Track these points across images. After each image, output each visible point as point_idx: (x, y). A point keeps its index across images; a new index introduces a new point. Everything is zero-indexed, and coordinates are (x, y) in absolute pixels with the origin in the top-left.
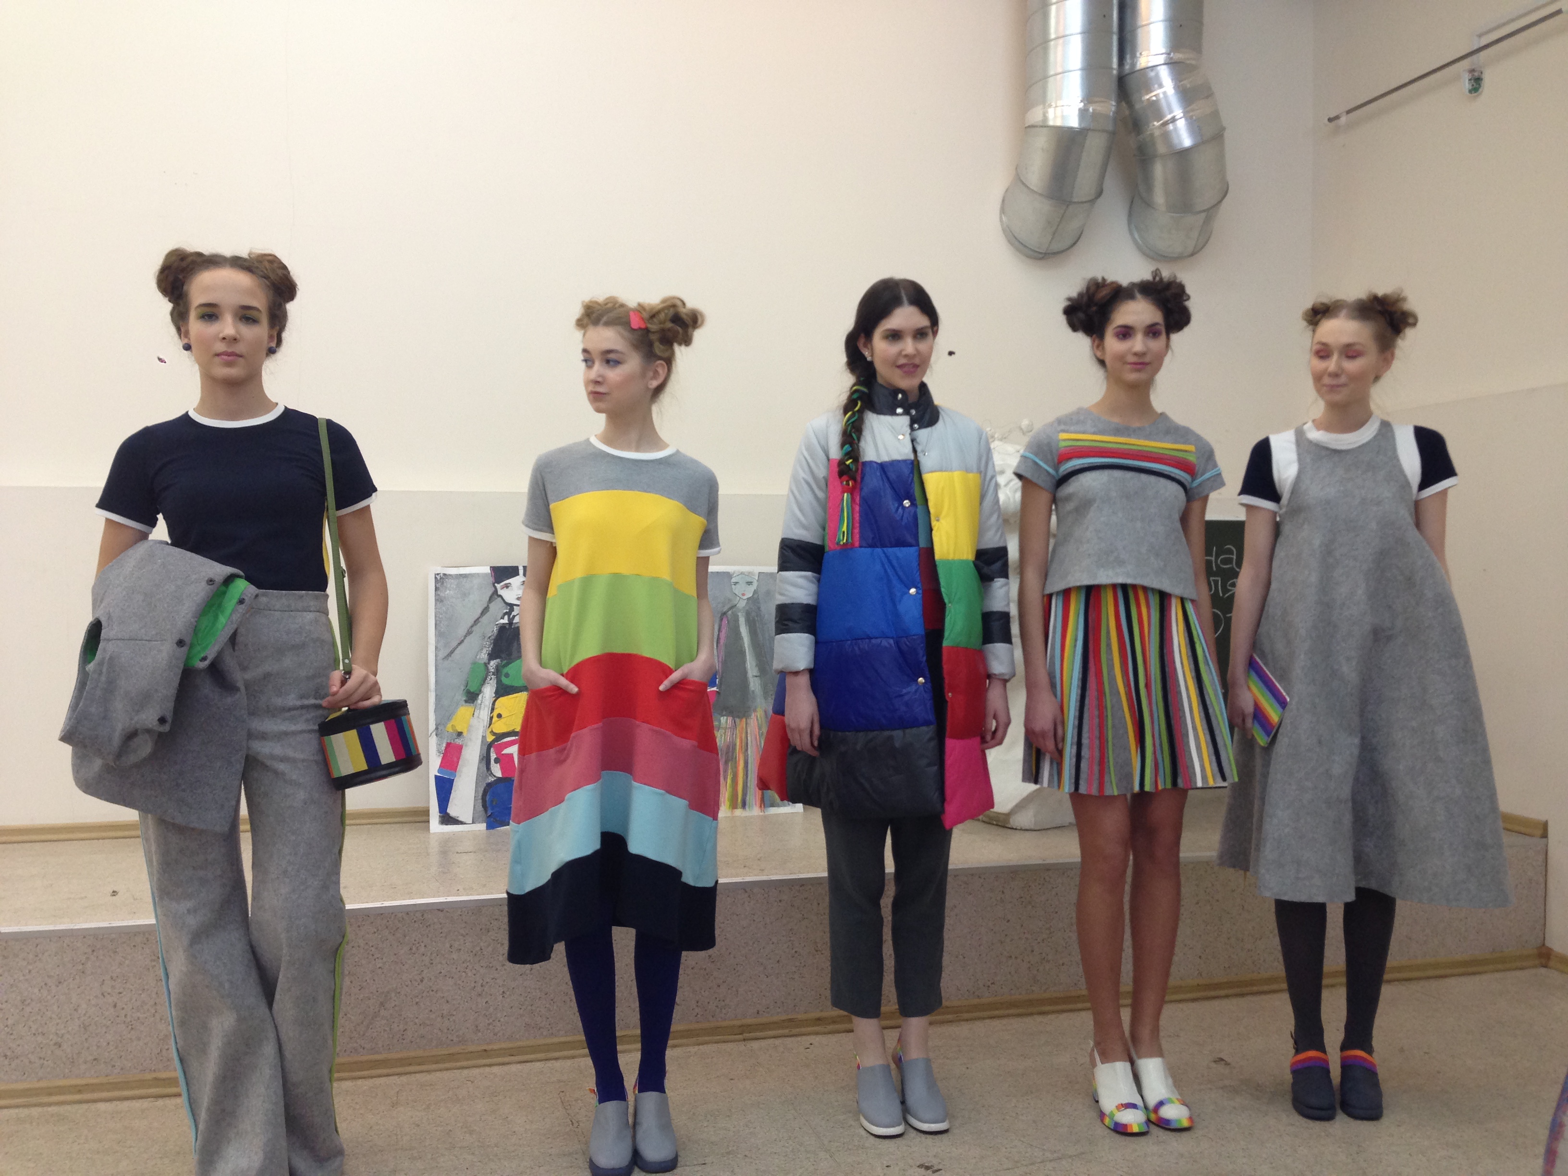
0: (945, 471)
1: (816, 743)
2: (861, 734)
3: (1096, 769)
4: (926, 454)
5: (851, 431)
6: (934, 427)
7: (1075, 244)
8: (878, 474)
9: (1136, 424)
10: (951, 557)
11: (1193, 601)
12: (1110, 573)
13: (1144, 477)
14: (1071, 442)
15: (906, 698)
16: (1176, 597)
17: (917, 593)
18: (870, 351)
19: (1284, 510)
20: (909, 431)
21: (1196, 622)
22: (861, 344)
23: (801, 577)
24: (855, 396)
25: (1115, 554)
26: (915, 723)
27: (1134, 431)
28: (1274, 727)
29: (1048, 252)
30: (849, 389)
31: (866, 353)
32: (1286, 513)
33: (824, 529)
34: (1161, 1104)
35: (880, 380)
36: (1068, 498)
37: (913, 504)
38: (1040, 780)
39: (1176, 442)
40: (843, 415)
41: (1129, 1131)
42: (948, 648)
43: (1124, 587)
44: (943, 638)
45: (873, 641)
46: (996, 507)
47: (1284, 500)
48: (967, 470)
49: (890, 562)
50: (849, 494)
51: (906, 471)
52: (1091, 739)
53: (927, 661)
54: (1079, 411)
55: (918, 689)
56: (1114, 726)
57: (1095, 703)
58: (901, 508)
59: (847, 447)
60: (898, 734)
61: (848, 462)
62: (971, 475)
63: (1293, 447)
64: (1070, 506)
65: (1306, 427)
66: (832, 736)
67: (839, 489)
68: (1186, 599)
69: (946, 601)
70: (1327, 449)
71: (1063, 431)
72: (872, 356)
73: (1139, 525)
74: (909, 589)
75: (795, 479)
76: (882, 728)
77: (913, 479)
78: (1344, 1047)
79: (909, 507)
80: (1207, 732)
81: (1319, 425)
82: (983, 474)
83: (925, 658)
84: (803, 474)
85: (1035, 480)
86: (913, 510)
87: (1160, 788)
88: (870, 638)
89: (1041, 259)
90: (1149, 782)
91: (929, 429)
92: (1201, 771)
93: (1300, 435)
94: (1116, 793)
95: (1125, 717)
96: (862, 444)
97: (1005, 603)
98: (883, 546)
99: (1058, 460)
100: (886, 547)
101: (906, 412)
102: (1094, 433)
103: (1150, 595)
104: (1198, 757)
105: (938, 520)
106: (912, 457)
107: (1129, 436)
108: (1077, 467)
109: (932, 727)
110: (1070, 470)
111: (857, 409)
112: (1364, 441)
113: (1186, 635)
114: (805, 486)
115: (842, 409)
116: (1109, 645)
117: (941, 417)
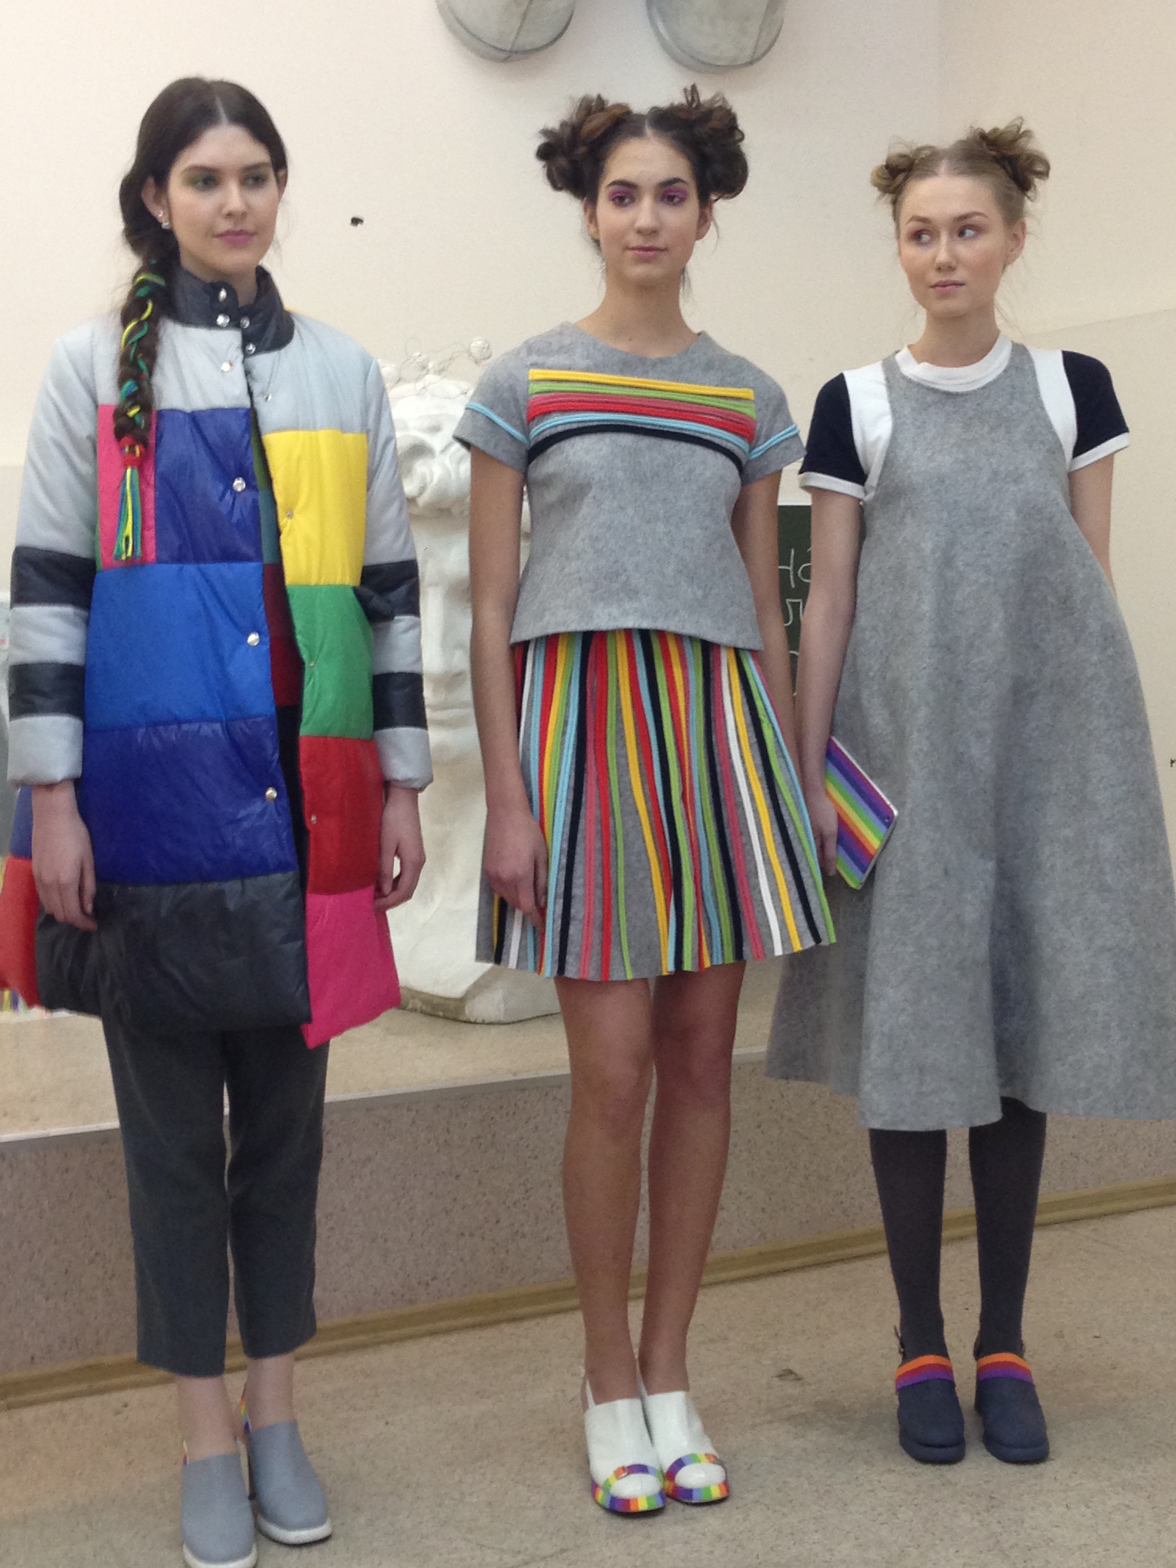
0: (303, 429)
1: (89, 908)
2: (167, 889)
3: (596, 937)
4: (270, 398)
5: (135, 358)
6: (283, 351)
7: (560, 35)
8: (187, 432)
9: (655, 354)
10: (313, 581)
11: (754, 653)
12: (615, 611)
13: (669, 445)
14: (549, 384)
15: (245, 825)
16: (728, 647)
17: (261, 642)
18: (166, 210)
19: (871, 495)
20: (241, 357)
21: (762, 688)
22: (148, 195)
23: (55, 615)
24: (142, 292)
25: (624, 578)
26: (263, 868)
27: (654, 365)
28: (872, 857)
29: (515, 49)
30: (130, 280)
31: (160, 215)
32: (875, 499)
33: (93, 529)
34: (679, 1464)
35: (186, 262)
36: (547, 482)
37: (250, 485)
38: (504, 957)
39: (722, 384)
40: (121, 328)
41: (633, 1509)
42: (311, 739)
43: (645, 635)
44: (301, 722)
45: (185, 727)
46: (395, 493)
47: (873, 480)
48: (343, 428)
49: (212, 587)
50: (136, 471)
51: (237, 427)
52: (587, 884)
53: (281, 759)
54: (564, 329)
55: (266, 808)
56: (627, 866)
57: (596, 827)
58: (229, 491)
59: (129, 385)
60: (232, 887)
61: (133, 412)
62: (349, 436)
63: (883, 390)
64: (551, 496)
65: (898, 357)
66: (115, 894)
67: (118, 461)
68: (743, 649)
69: (305, 656)
70: (935, 391)
71: (535, 365)
72: (170, 219)
73: (661, 528)
74: (247, 636)
75: (37, 439)
76: (206, 878)
77: (249, 442)
78: (979, 1352)
79: (243, 491)
80: (787, 866)
81: (921, 354)
82: (371, 434)
83: (277, 756)
84: (49, 431)
85: (490, 449)
86: (250, 496)
87: (707, 964)
88: (179, 722)
89: (505, 60)
90: (690, 957)
91: (274, 354)
92: (781, 930)
93: (890, 368)
94: (630, 976)
95: (646, 851)
96: (157, 379)
97: (412, 658)
98: (198, 559)
99: (528, 416)
100: (205, 561)
101: (235, 323)
102: (588, 370)
103: (687, 646)
104: (775, 907)
105: (290, 516)
106: (247, 403)
107: (645, 374)
108: (560, 429)
109: (291, 874)
110: (547, 434)
111: (146, 315)
112: (990, 379)
113: (747, 709)
114: (55, 453)
115: (119, 315)
116: (620, 732)
117: (296, 332)
